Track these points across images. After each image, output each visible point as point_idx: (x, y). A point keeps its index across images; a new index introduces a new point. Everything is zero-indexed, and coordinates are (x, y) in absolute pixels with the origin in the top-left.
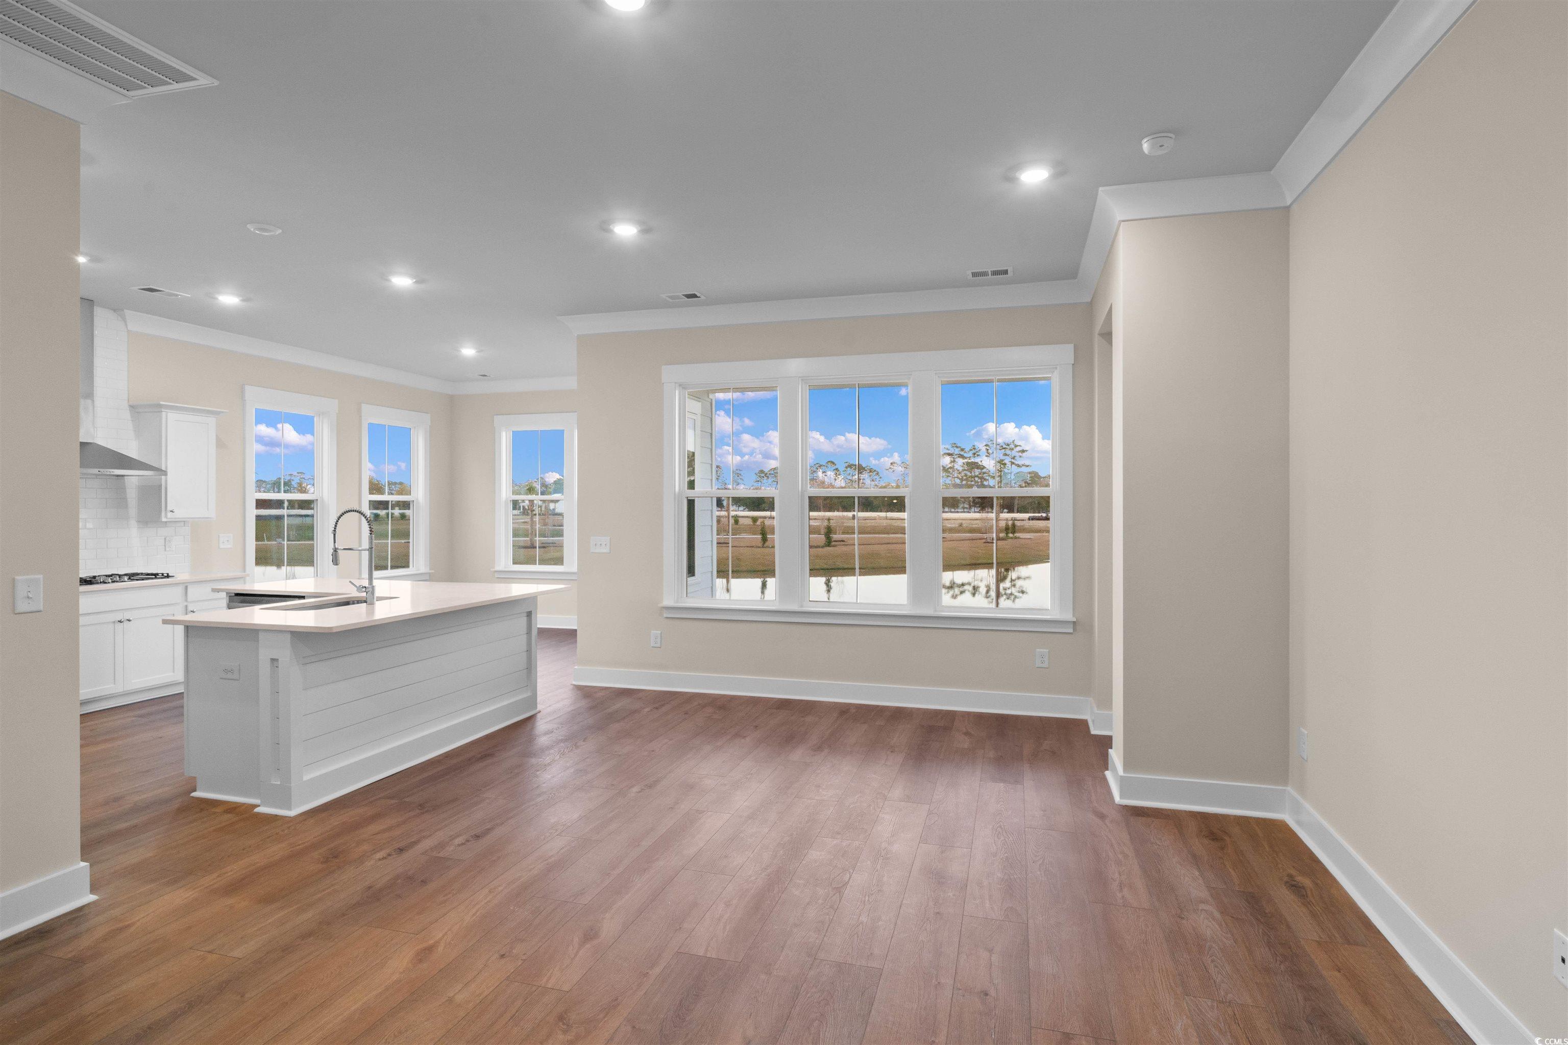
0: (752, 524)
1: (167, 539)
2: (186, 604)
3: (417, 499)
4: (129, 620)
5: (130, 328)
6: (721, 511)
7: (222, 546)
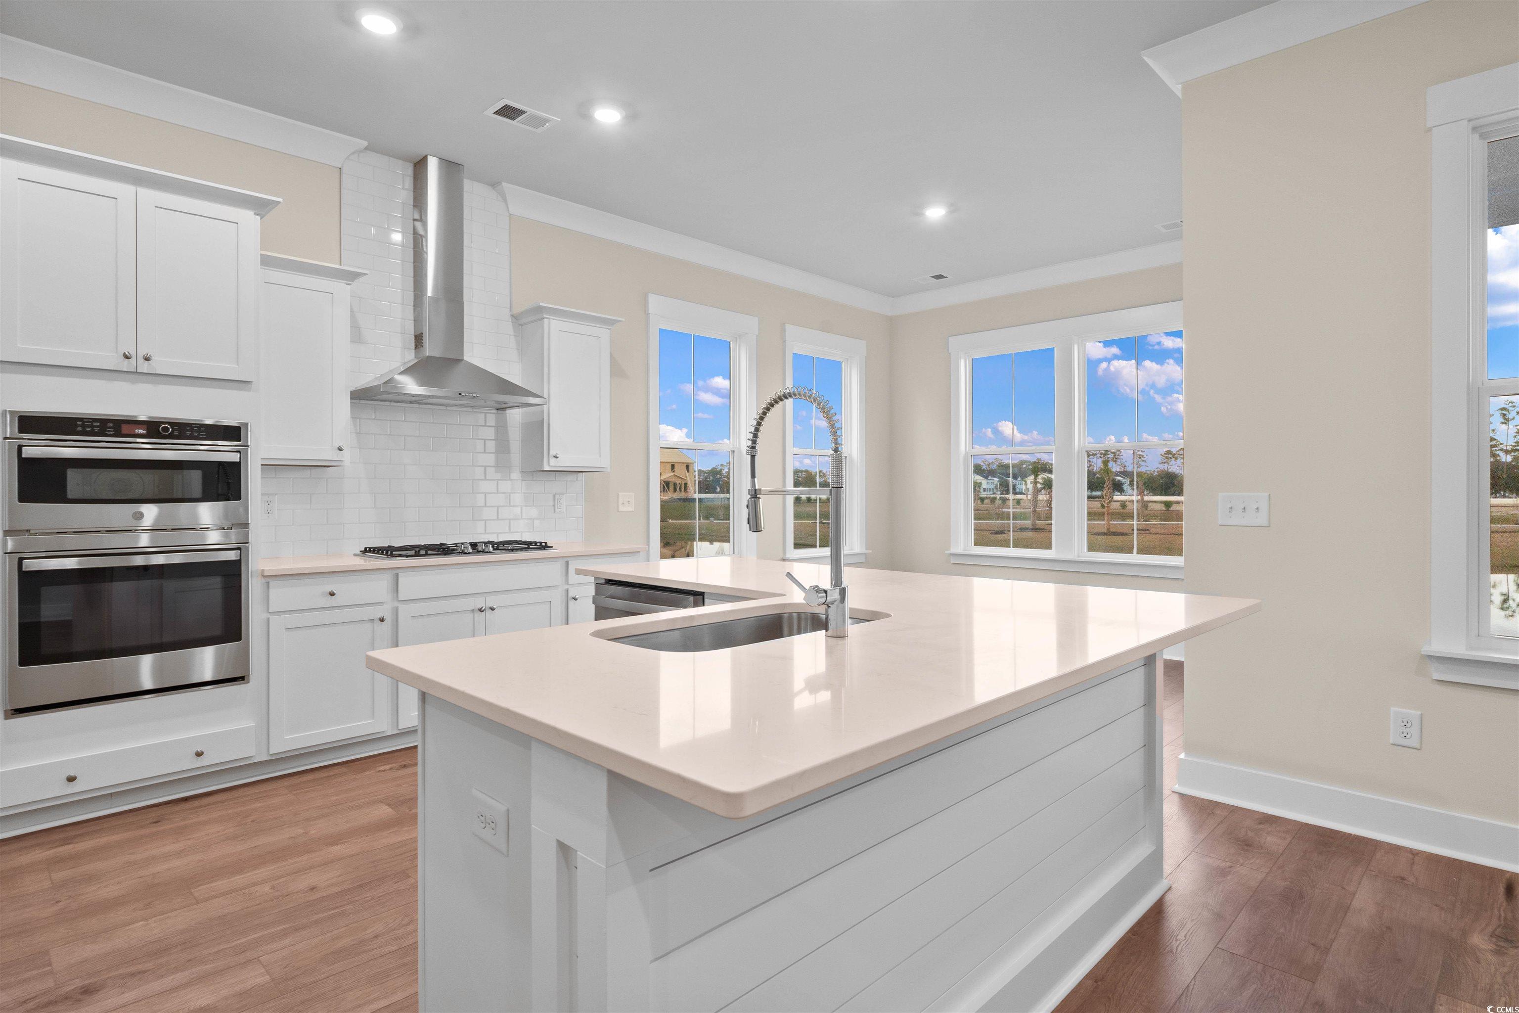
0: (1165, 509)
1: (557, 497)
2: (566, 587)
3: (850, 455)
4: (492, 609)
5: (512, 211)
6: (1121, 495)
7: (621, 509)
